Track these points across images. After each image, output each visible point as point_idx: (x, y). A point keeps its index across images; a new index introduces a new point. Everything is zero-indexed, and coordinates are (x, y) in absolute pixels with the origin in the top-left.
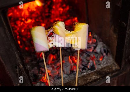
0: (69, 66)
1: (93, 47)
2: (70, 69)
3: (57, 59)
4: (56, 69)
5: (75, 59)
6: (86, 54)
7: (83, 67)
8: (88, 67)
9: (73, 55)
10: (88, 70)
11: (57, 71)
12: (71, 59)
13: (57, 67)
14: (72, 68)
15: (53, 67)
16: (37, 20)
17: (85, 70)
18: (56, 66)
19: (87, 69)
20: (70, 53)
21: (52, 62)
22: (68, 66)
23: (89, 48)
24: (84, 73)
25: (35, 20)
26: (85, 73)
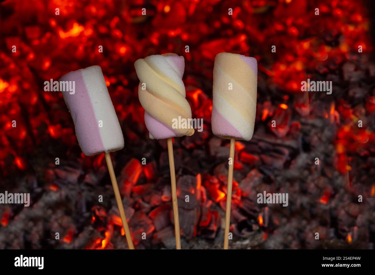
0: (193, 209)
1: (287, 152)
2: (195, 221)
3: (153, 181)
4: (147, 214)
5: (218, 186)
6: (261, 172)
7: (242, 218)
8: (261, 221)
9: (212, 173)
10: (259, 231)
11: (149, 222)
12: (203, 184)
13: (152, 208)
14: (204, 218)
15: (137, 206)
16: (103, 30)
17: (250, 229)
18: (148, 203)
19: (255, 227)
20: (204, 164)
21: (137, 187)
22: (189, 210)
23: (274, 154)
24: (245, 239)
25: (95, 28)
26: (246, 242)
